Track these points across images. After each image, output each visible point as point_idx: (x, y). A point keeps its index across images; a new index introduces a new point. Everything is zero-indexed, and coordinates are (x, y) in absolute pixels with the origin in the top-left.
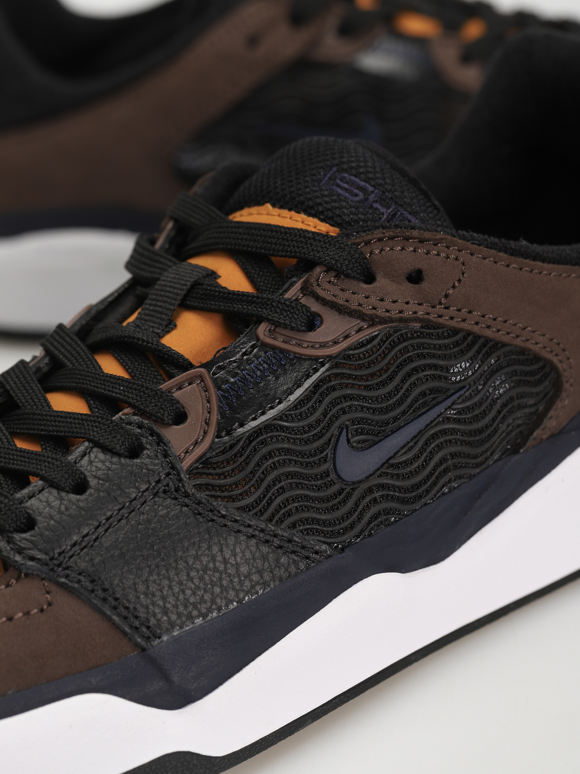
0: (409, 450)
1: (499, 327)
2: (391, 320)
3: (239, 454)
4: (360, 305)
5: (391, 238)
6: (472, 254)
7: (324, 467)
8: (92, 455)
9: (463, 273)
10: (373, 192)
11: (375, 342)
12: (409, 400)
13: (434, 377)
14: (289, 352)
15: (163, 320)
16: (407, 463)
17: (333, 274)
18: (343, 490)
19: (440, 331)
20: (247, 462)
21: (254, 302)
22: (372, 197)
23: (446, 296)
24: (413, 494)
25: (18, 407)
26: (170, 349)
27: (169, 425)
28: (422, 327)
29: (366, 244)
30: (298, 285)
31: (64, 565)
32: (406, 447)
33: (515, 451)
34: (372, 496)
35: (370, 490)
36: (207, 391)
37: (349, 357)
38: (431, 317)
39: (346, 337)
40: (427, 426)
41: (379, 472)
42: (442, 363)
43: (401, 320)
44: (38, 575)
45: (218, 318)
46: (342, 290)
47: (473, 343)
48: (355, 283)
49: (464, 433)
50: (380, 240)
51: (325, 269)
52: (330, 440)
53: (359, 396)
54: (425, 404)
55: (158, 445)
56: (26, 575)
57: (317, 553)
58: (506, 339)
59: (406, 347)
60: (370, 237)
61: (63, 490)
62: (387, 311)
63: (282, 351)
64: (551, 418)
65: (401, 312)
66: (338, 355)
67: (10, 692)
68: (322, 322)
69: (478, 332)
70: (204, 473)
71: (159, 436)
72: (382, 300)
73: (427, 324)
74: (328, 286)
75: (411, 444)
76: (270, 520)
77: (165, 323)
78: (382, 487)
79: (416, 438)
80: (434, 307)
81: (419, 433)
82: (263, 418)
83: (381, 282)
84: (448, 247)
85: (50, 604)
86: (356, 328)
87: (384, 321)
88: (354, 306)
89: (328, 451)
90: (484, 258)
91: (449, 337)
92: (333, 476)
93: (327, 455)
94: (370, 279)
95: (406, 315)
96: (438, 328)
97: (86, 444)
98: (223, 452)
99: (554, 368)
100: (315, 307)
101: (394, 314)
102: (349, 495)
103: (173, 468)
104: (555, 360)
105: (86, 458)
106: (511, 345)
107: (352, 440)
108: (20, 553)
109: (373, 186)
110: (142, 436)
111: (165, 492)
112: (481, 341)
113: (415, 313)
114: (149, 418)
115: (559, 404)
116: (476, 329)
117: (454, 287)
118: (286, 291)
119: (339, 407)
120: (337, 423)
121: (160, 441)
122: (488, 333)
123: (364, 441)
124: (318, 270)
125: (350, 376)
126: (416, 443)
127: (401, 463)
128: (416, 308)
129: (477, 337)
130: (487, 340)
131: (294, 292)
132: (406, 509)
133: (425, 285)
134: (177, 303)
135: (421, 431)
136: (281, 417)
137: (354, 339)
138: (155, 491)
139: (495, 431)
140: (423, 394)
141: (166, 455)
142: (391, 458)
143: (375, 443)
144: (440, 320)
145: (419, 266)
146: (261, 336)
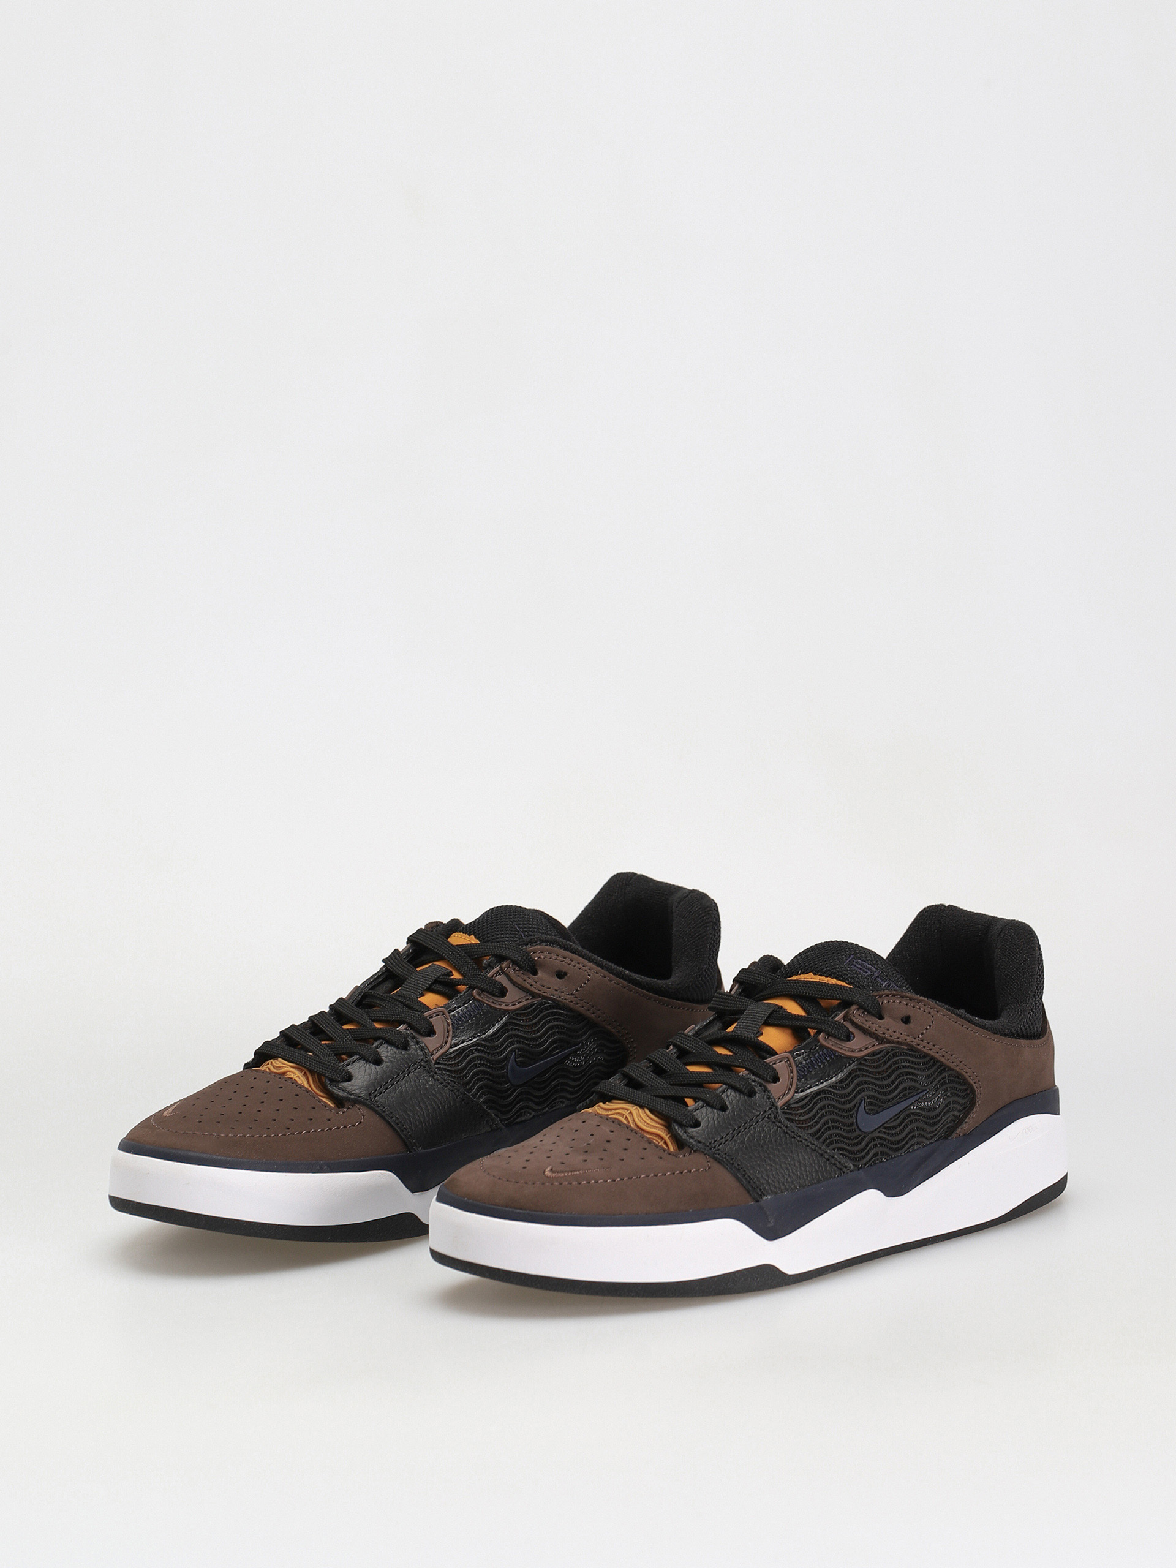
0: (895, 1120)
1: (949, 1058)
2: (893, 1042)
3: (807, 1104)
4: (876, 1030)
5: (894, 995)
6: (937, 1012)
7: (851, 1120)
8: (729, 1093)
9: (932, 1022)
10: (876, 971)
11: (882, 1054)
12: (898, 1090)
13: (911, 1080)
14: (836, 1051)
15: (755, 1030)
16: (894, 1128)
17: (862, 1011)
18: (860, 1136)
19: (917, 1054)
20: (811, 1109)
21: (817, 1021)
22: (876, 974)
23: (922, 1034)
24: (896, 1146)
25: (666, 1072)
26: (764, 1044)
27: (770, 1082)
28: (908, 1050)
29: (880, 997)
30: (842, 1014)
31: (716, 1148)
32: (894, 1118)
33: (946, 1137)
34: (875, 1142)
35: (873, 1139)
36: (791, 1066)
37: (866, 1060)
38: (914, 1044)
39: (867, 1048)
40: (904, 1109)
41: (878, 1130)
42: (916, 1072)
43: (898, 1043)
44: (702, 1152)
45: (788, 1031)
46: (867, 1021)
47: (933, 1065)
48: (873, 1017)
49: (924, 1117)
50: (888, 995)
51: (858, 1007)
52: (855, 1105)
53: (872, 1083)
54: (904, 1095)
55: (765, 1092)
56: (695, 1151)
57: (846, 1167)
58: (952, 1066)
59: (897, 1060)
60: (883, 993)
61: (715, 1108)
62: (891, 1036)
63: (832, 1050)
64: (966, 1123)
65: (898, 1038)
66: (862, 1058)
67: (691, 1210)
68: (854, 1038)
69: (938, 1058)
70: (788, 1112)
71: (765, 1087)
72: (888, 1030)
73: (911, 1048)
74: (859, 1017)
75: (896, 1117)
76: (824, 1143)
77: (755, 1032)
78: (881, 1138)
79: (898, 1115)
80: (915, 1039)
81: (900, 1112)
82: (821, 1086)
83: (887, 1020)
84: (925, 1006)
85: (709, 1168)
86: (872, 1044)
87: (889, 1042)
88: (873, 1030)
89: (854, 1111)
90: (944, 1016)
91: (920, 1058)
92: (855, 1126)
93: (853, 1114)
94: (881, 1018)
95: (900, 1040)
96: (915, 1052)
97: (724, 1086)
98: (797, 1102)
99: (973, 1091)
100: (851, 1029)
101: (894, 1038)
102: (863, 1139)
103: (773, 1105)
104: (974, 1085)
105: (725, 1093)
106: (953, 1070)
107: (866, 1108)
108: (693, 1139)
109: (876, 968)
110: (755, 1086)
111: (768, 1118)
112: (938, 1064)
113: (906, 1040)
114: (758, 1077)
115: (971, 1115)
116: (937, 1056)
117: (927, 1029)
118: (835, 1017)
119: (861, 1087)
120: (860, 1096)
121: (766, 1090)
122: (943, 1060)
123: (872, 1110)
124: (854, 1007)
125: (867, 1071)
126: (898, 1118)
127: (890, 1127)
128: (906, 1037)
129: (938, 1061)
130: (942, 1064)
131: (839, 1017)
132: (894, 1154)
133: (911, 1025)
134: (763, 1022)
135: (901, 1111)
136: (833, 1086)
137: (871, 1050)
138: (763, 1116)
139: (939, 1121)
140: (905, 1089)
141: (769, 1098)
142: (884, 1123)
143: (877, 1113)
144: (919, 1047)
145: (909, 1014)
146: (821, 1041)
